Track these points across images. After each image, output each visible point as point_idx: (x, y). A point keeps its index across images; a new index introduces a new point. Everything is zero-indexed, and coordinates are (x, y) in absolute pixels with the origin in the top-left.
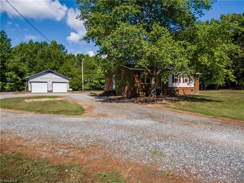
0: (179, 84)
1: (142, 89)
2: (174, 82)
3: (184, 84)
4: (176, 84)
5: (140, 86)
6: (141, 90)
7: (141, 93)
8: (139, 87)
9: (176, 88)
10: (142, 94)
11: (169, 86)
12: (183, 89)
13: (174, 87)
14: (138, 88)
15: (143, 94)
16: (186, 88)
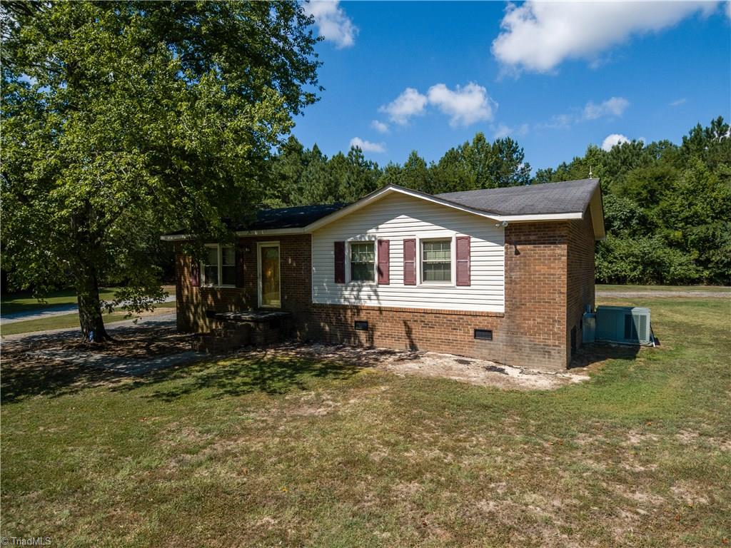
0: (381, 289)
1: (204, 309)
2: (343, 281)
3: (410, 288)
4: (359, 291)
5: (199, 296)
6: (202, 310)
7: (201, 322)
8: (195, 301)
9: (358, 309)
10: (205, 327)
11: (315, 301)
12: (405, 323)
13: (345, 308)
14: (192, 303)
15: (207, 327)
16: (426, 312)
